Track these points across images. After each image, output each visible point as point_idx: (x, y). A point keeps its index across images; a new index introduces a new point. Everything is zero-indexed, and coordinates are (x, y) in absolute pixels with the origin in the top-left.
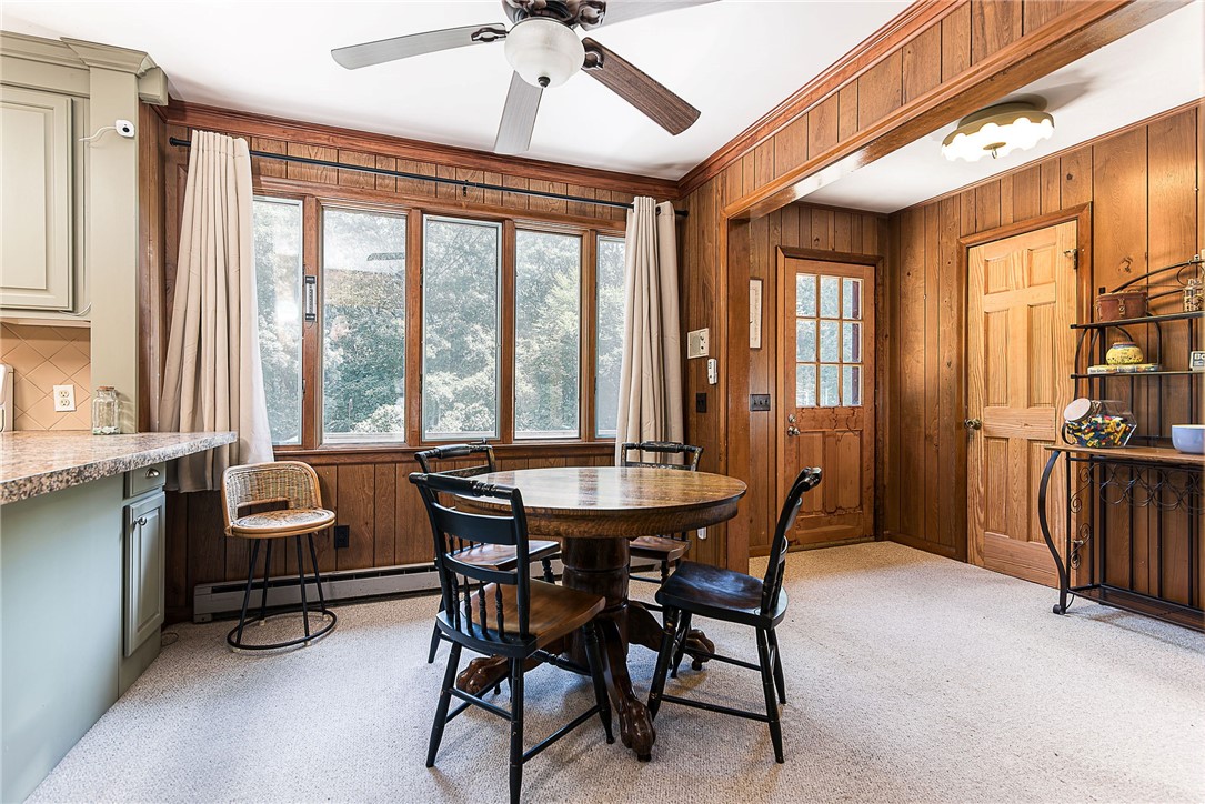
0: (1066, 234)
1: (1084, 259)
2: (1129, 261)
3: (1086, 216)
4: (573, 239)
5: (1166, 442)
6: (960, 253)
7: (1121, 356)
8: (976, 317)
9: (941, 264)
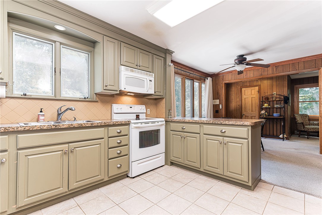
0: (257, 88)
1: (259, 92)
2: (265, 93)
3: (259, 86)
4: (198, 83)
5: (273, 116)
6: (240, 89)
7: (266, 105)
8: (243, 98)
9: (237, 90)
